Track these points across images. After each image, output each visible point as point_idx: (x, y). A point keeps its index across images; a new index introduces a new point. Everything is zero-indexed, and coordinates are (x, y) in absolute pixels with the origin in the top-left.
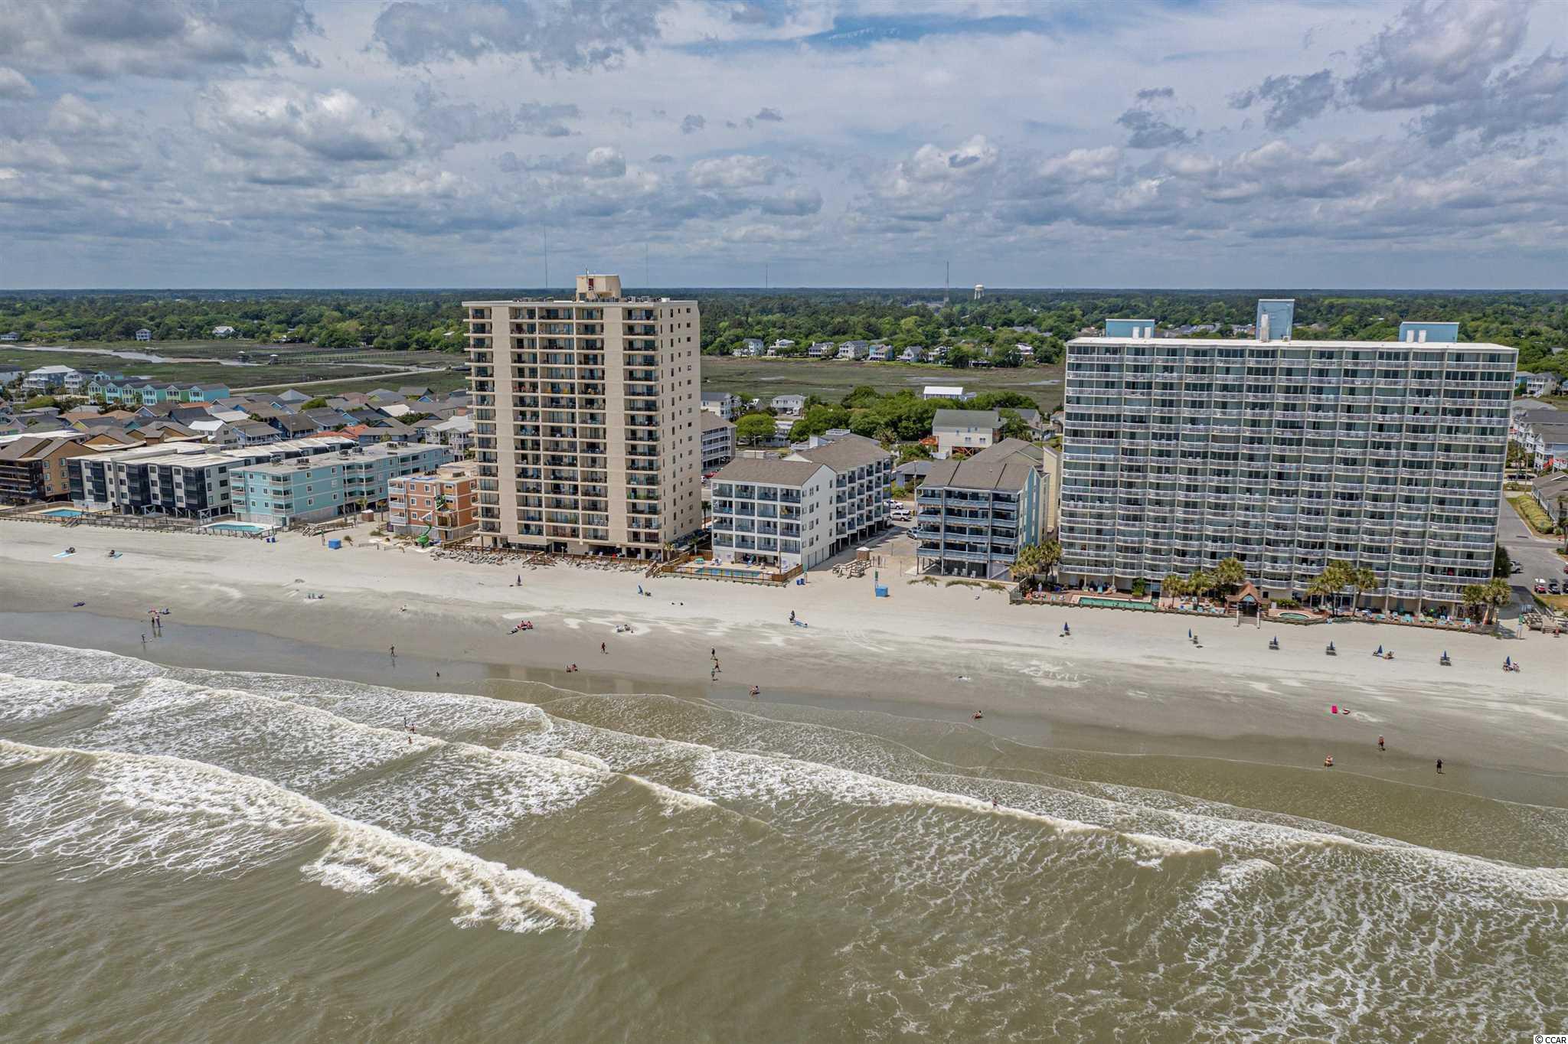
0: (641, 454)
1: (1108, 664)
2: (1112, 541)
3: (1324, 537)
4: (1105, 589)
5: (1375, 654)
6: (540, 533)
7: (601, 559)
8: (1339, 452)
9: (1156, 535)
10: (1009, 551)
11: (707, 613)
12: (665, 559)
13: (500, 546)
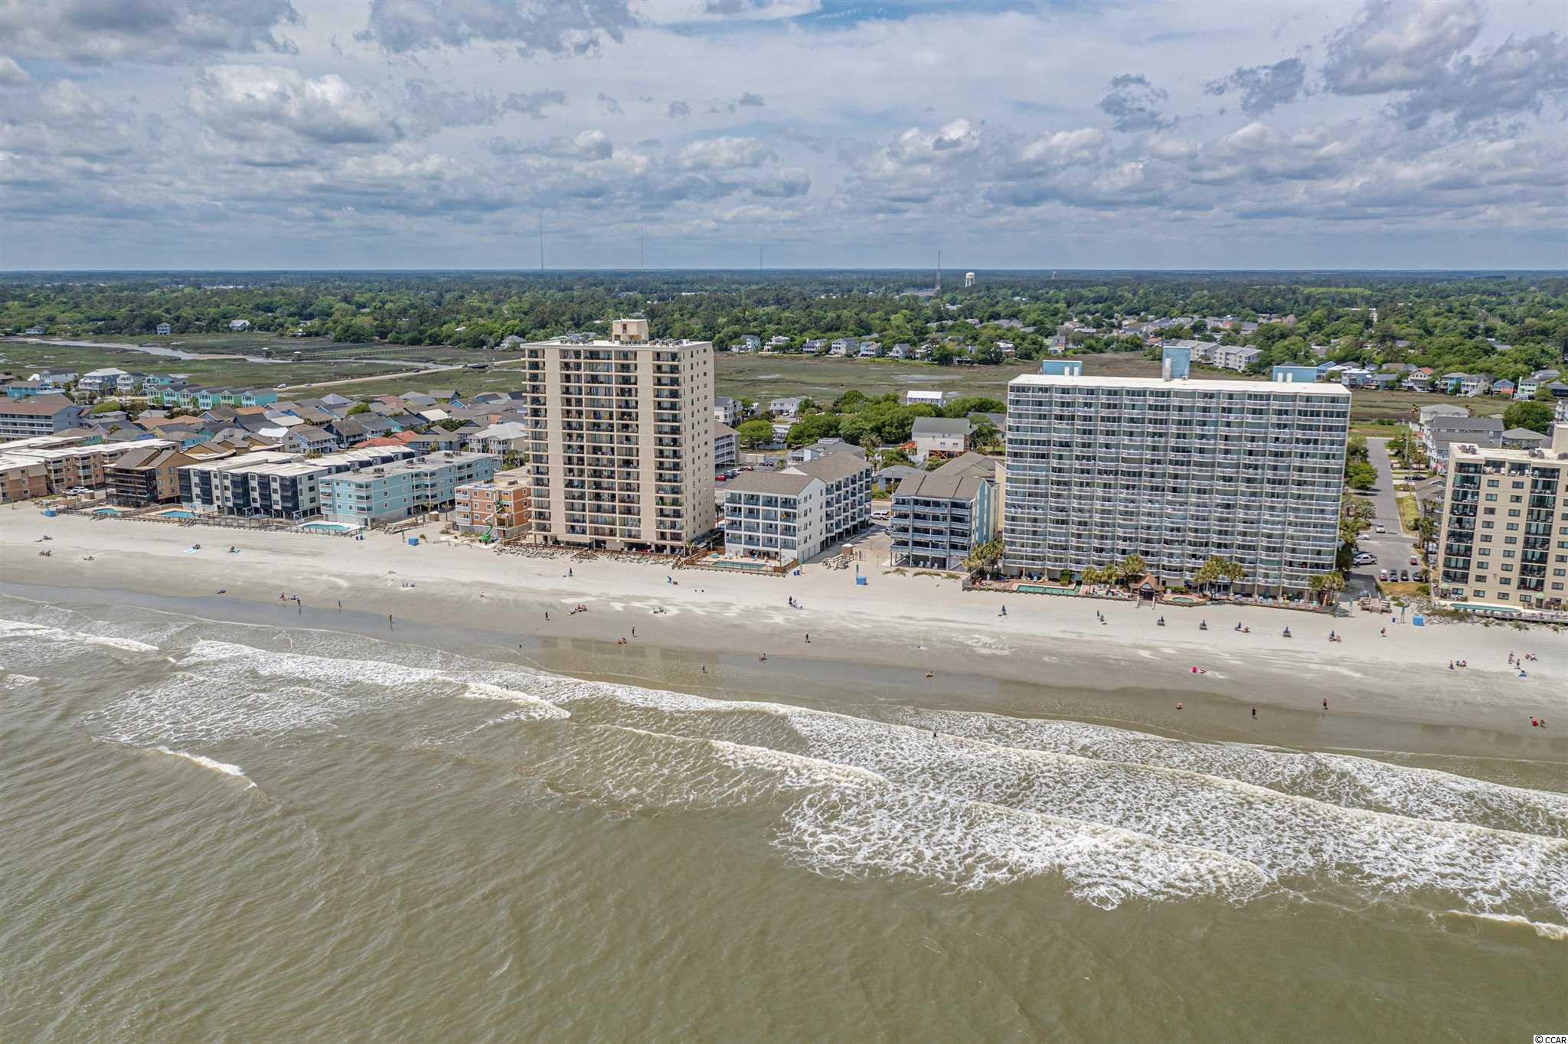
0: (668, 469)
1: (1033, 637)
2: (1044, 540)
3: (1208, 538)
4: (1039, 578)
5: (1236, 629)
6: (584, 532)
7: (635, 554)
8: (1219, 472)
9: (1079, 536)
10: (964, 548)
11: (723, 598)
12: (687, 554)
13: (550, 543)
